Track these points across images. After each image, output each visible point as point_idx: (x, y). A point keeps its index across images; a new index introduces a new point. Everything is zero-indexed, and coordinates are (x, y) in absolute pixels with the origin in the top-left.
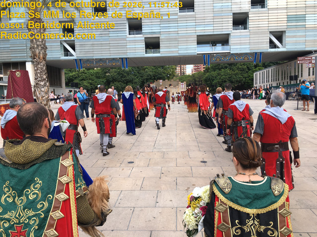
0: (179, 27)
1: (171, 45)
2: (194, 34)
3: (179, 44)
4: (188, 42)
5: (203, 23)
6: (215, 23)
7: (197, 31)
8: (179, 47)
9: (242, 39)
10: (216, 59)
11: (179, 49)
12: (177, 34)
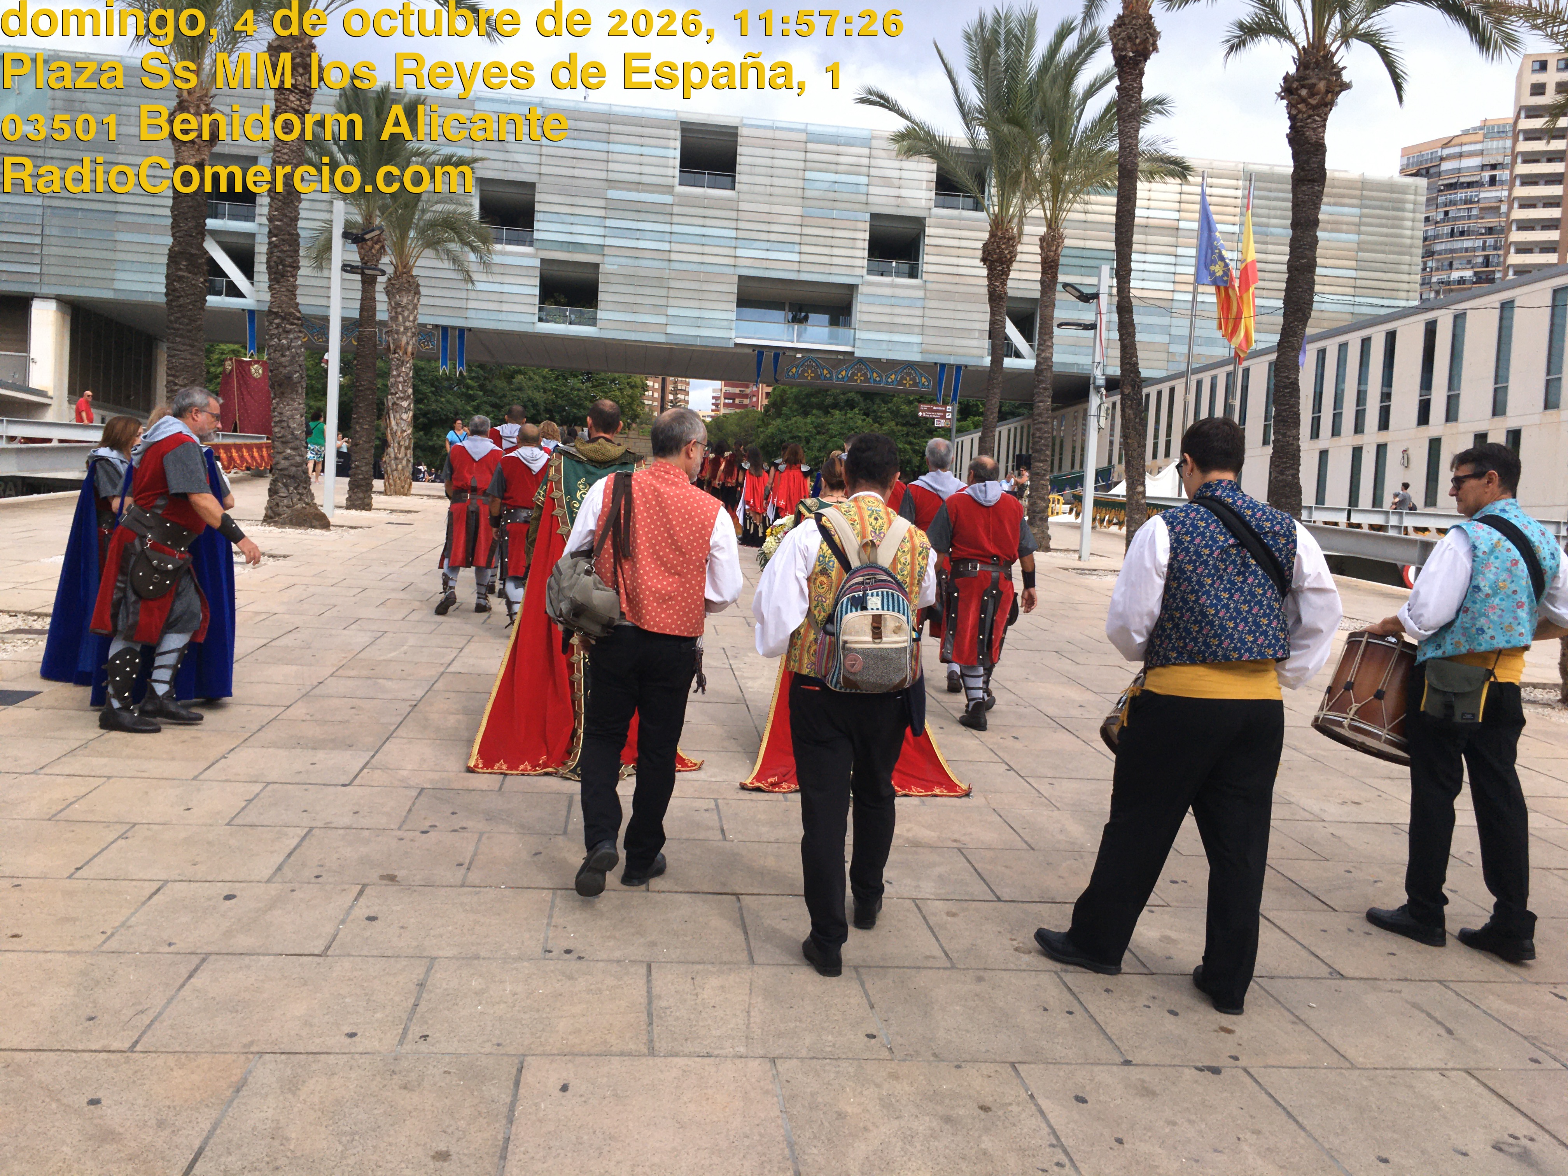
0: (674, 238)
1: (639, 300)
2: (731, 270)
3: (672, 302)
4: (706, 296)
5: (764, 236)
6: (805, 239)
7: (740, 262)
8: (671, 311)
9: (898, 310)
10: (804, 371)
11: (671, 320)
12: (666, 263)
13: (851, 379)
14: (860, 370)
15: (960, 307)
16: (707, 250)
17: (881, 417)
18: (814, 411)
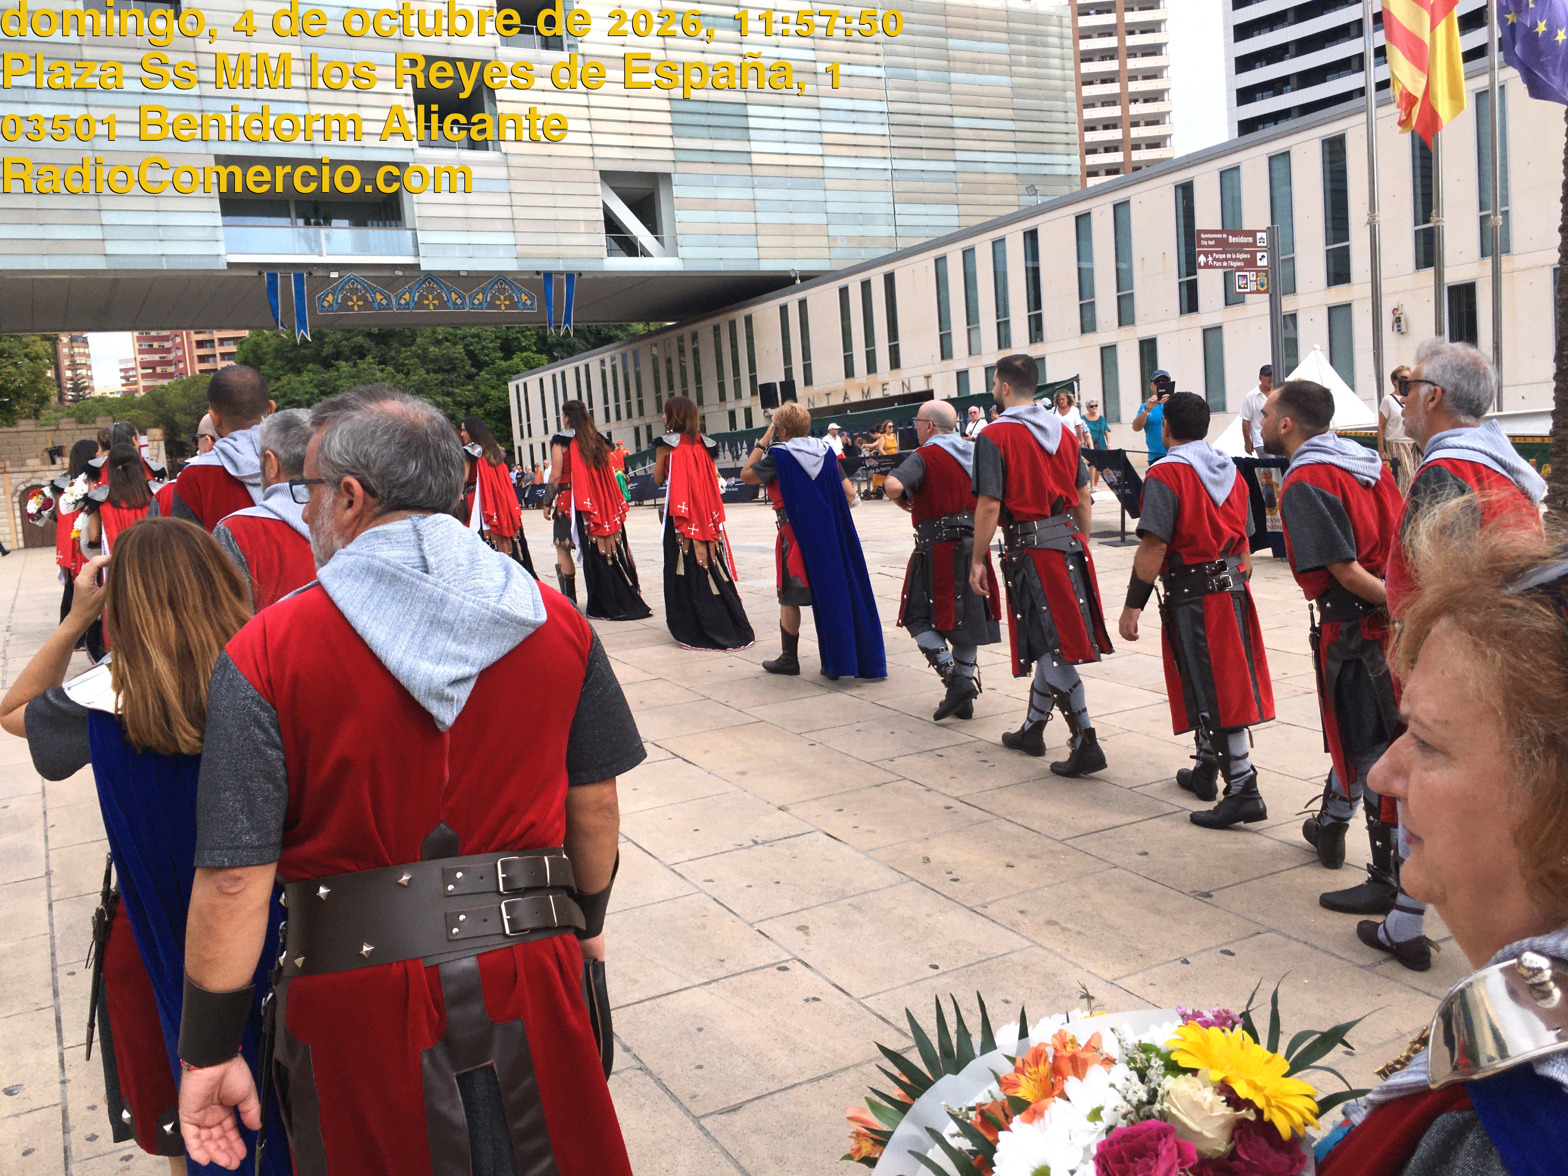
3: (105, 203)
9: (471, 198)
10: (346, 299)
11: (110, 233)
13: (419, 304)
14: (430, 290)
17: (403, 365)
18: (310, 366)
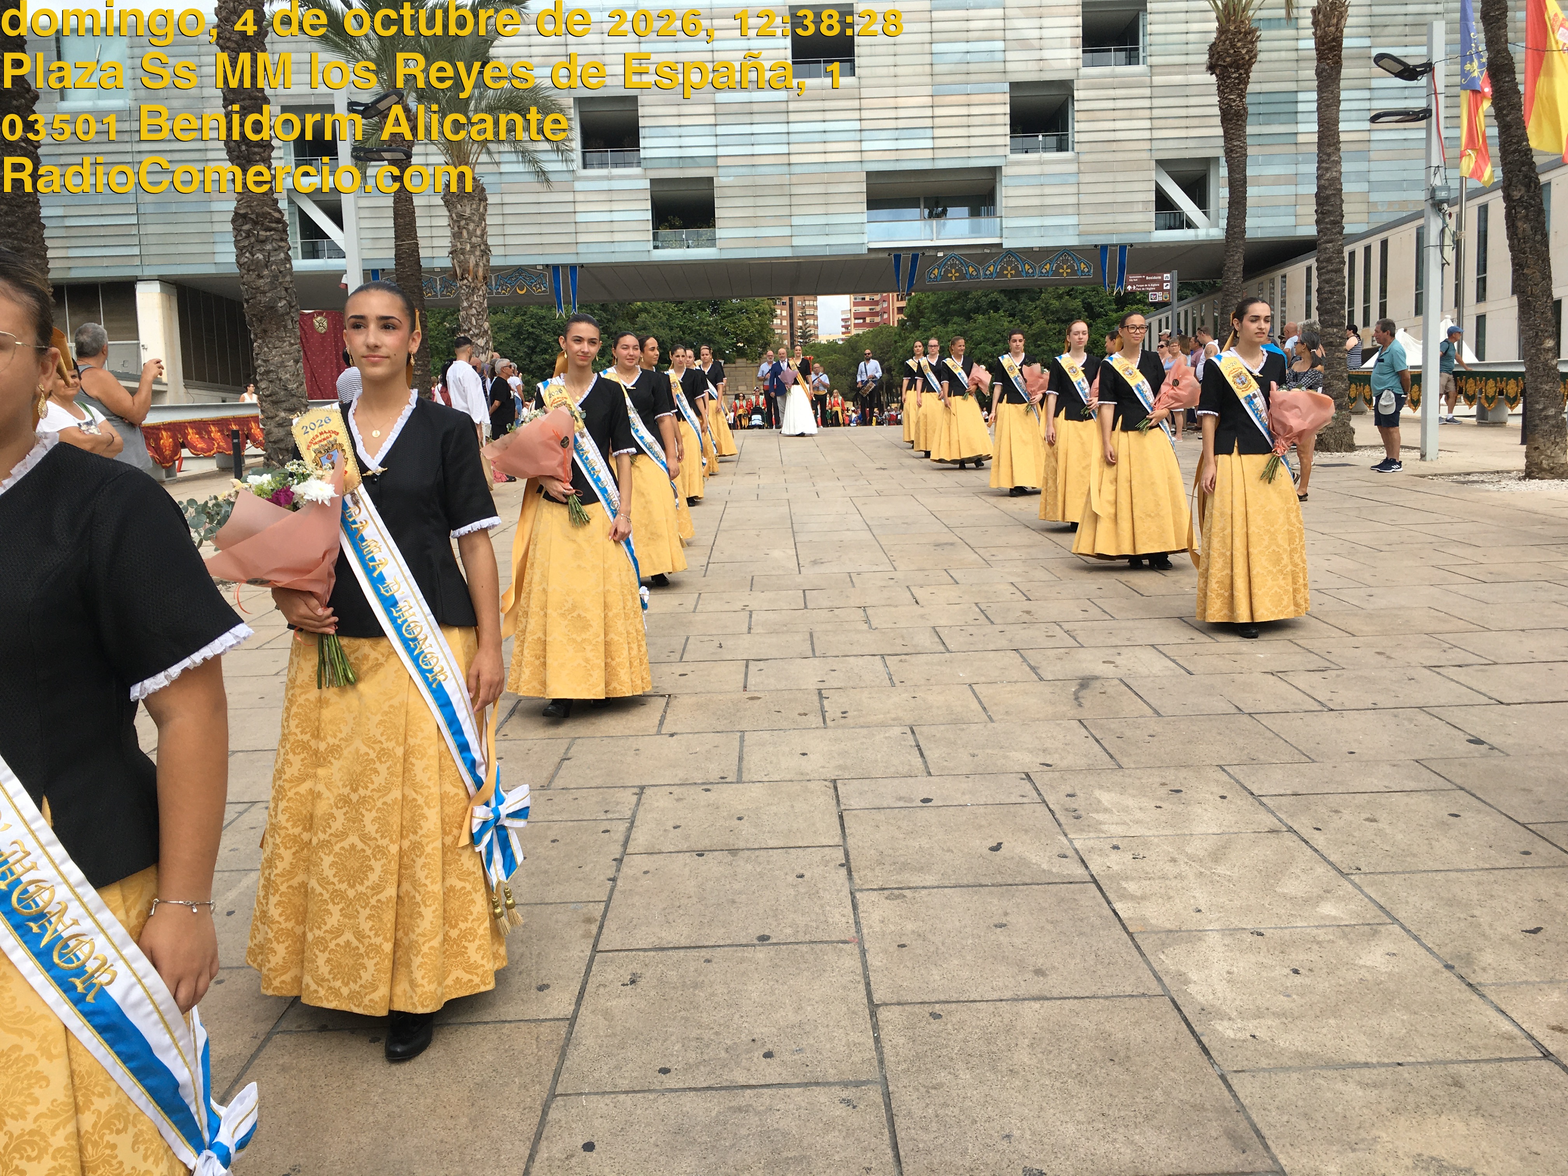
0: (793, 138)
1: (760, 212)
2: (858, 167)
4: (831, 199)
5: (892, 124)
6: (938, 121)
7: (867, 156)
8: (795, 221)
9: (1047, 190)
10: (947, 271)
11: (796, 231)
12: (786, 168)
13: (1000, 274)
14: (1009, 263)
15: (1120, 177)
16: (830, 147)
